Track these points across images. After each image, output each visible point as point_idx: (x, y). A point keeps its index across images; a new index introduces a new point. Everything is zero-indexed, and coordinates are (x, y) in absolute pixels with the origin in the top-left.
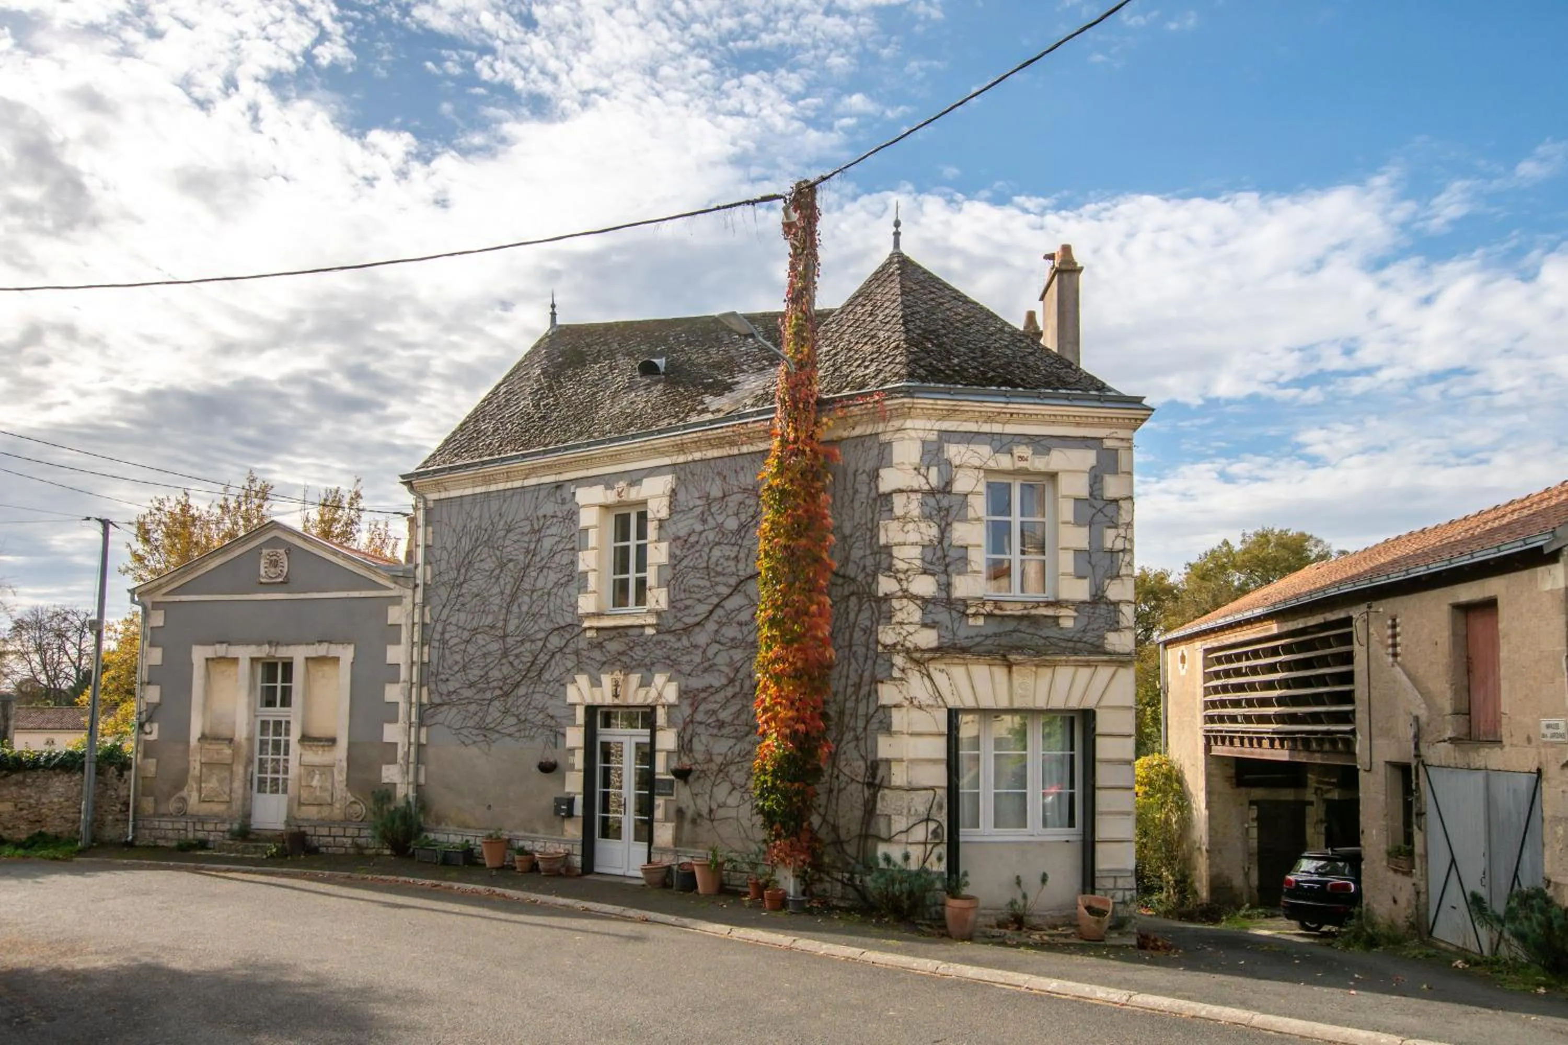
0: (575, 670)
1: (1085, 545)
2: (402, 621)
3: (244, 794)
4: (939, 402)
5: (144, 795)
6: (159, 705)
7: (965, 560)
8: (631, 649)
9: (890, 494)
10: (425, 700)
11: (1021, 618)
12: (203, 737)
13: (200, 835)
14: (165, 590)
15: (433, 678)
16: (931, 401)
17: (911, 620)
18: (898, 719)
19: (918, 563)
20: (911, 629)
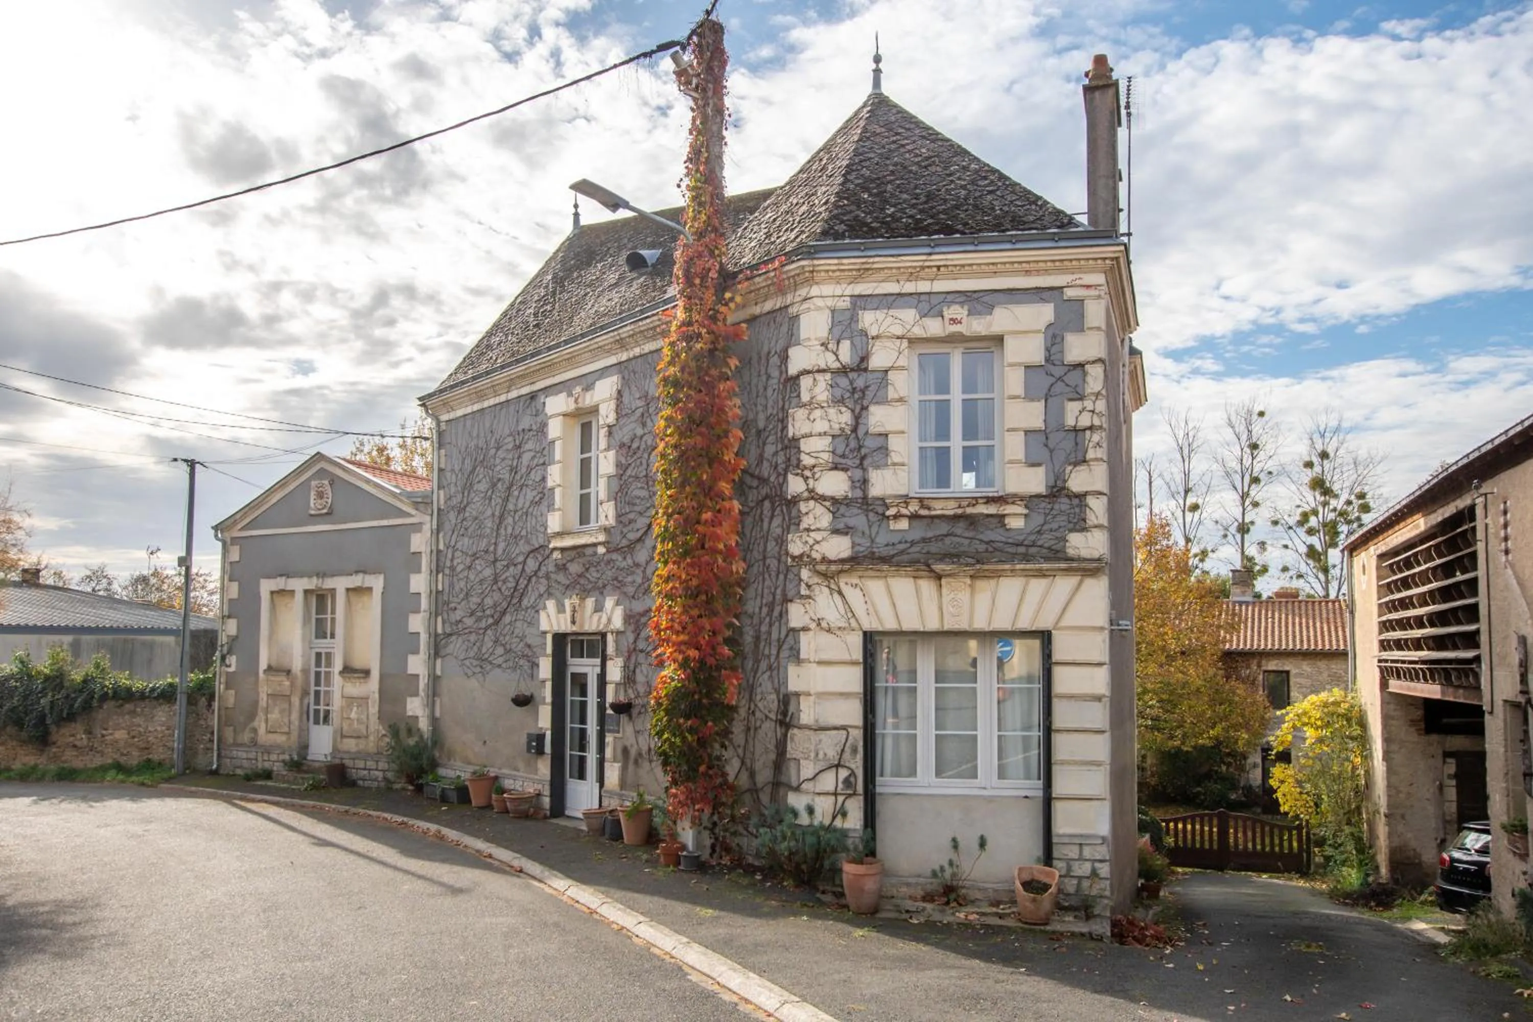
0: (545, 596)
1: (1039, 424)
2: (422, 549)
3: (300, 727)
4: (845, 261)
5: (226, 725)
6: (237, 637)
7: (884, 450)
8: (587, 570)
9: (797, 377)
10: (440, 631)
11: (956, 518)
12: (270, 669)
13: (267, 765)
14: (239, 526)
15: (445, 608)
16: (836, 261)
17: (818, 526)
18: (808, 644)
19: (826, 456)
20: (818, 536)
